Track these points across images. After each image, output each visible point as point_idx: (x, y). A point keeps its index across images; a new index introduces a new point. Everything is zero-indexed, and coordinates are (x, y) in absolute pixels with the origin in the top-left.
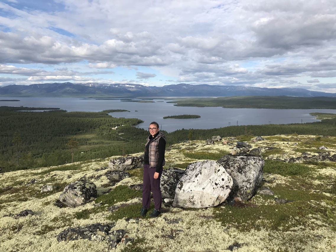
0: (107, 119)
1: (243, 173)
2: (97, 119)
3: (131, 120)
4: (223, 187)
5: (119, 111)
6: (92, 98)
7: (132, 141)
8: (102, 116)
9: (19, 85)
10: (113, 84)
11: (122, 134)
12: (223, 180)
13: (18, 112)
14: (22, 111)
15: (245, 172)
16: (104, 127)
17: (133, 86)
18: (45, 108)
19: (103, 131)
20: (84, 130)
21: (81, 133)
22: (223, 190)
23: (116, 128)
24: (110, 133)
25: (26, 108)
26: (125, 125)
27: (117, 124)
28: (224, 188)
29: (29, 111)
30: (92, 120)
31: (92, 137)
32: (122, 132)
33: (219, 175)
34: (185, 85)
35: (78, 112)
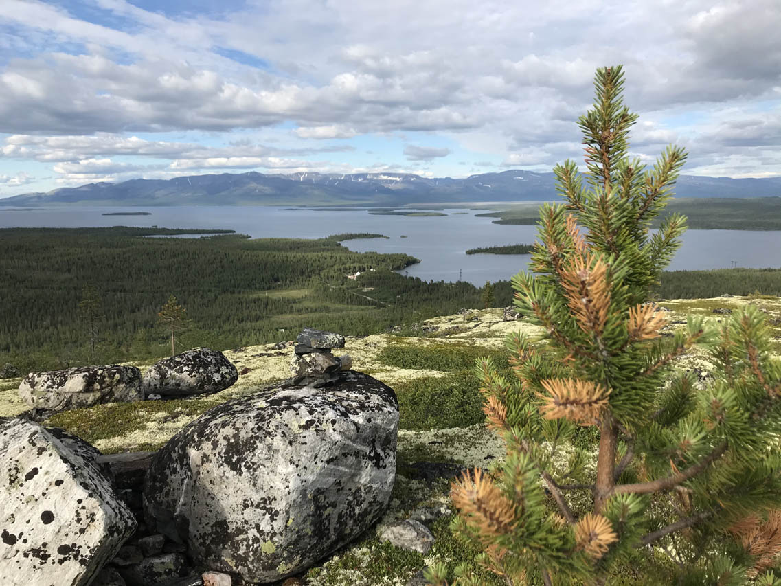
0: (338, 255)
1: (243, 469)
2: (315, 254)
3: (391, 256)
4: (40, 553)
5: (363, 238)
6: (305, 206)
7: (393, 306)
8: (327, 247)
9: (149, 178)
10: (353, 175)
11: (369, 288)
12: (47, 517)
13: (148, 238)
14: (155, 236)
15: (253, 467)
16: (332, 272)
17: (398, 179)
18: (203, 230)
19: (328, 281)
20: (286, 279)
21: (279, 286)
22: (38, 565)
23: (358, 277)
24: (344, 287)
25: (164, 229)
26: (377, 268)
27: (360, 267)
28: (45, 557)
29: (169, 237)
30: (303, 256)
31: (304, 296)
32: (371, 286)
33: (28, 493)
34: (520, 173)
35: (275, 239)
